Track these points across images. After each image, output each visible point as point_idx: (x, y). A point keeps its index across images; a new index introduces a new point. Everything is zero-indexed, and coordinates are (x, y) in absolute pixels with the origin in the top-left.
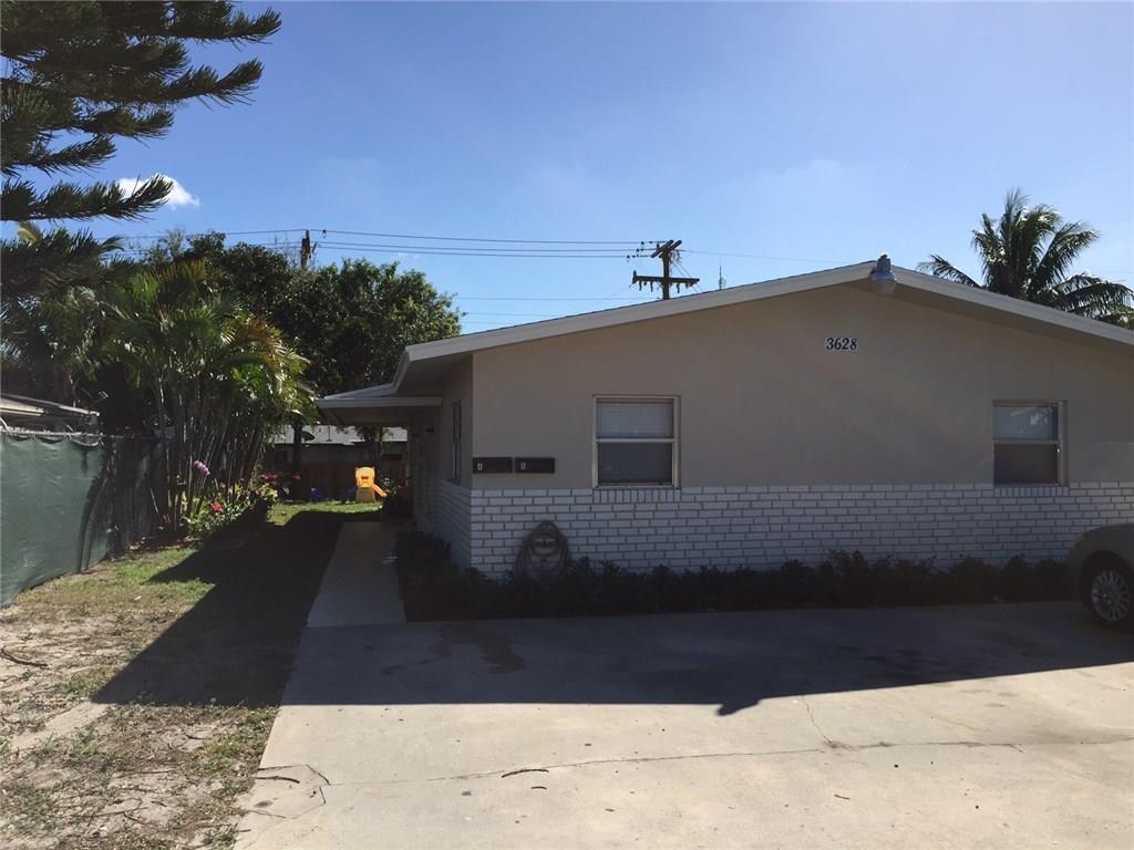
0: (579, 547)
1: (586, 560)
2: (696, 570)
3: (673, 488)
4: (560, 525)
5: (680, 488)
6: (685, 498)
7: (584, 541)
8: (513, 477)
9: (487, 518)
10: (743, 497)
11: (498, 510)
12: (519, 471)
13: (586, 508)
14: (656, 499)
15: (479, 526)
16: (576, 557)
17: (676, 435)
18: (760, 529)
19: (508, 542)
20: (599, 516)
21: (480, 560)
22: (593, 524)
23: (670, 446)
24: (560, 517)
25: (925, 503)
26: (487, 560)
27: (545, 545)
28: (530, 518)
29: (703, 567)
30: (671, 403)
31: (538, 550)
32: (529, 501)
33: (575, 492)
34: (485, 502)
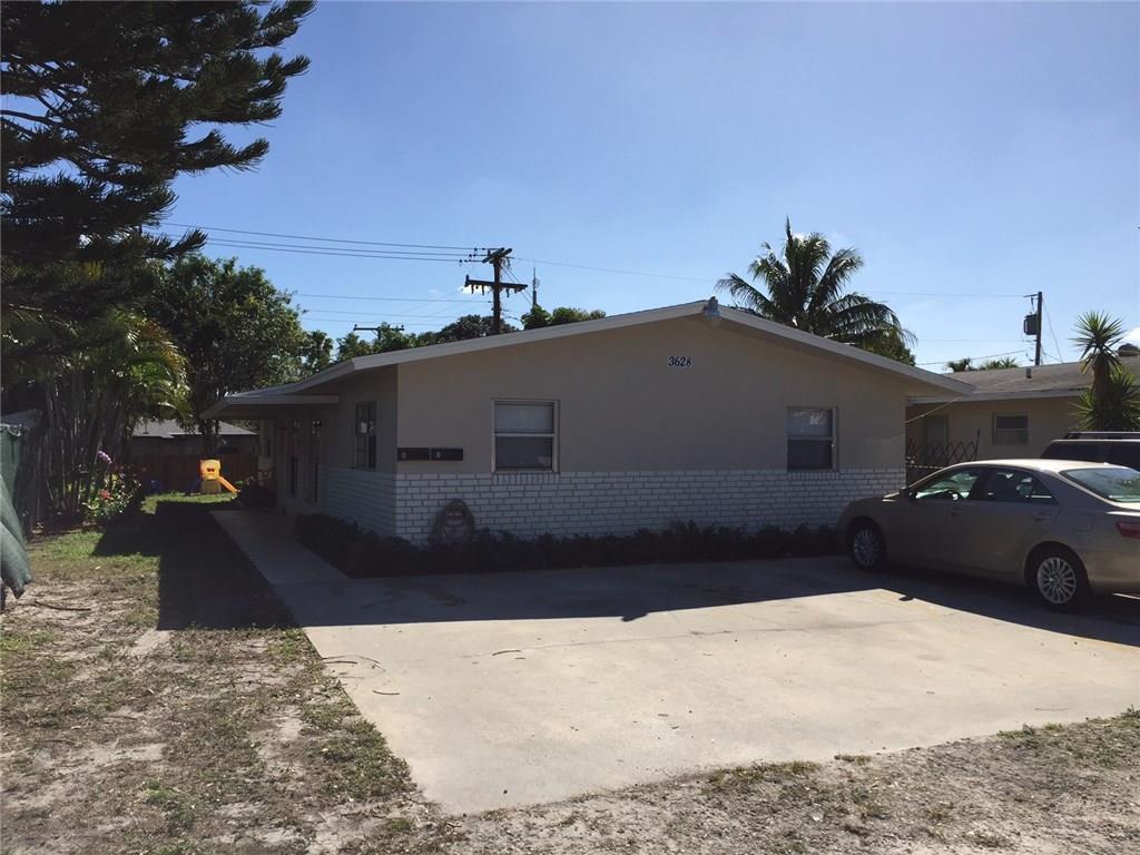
0: (482, 519)
1: (487, 530)
2: (572, 537)
3: (553, 473)
4: (468, 502)
5: (559, 473)
6: (563, 481)
7: (484, 515)
8: (430, 464)
9: (409, 497)
10: (607, 480)
11: (417, 490)
12: (434, 458)
13: (487, 489)
14: (541, 481)
15: (403, 504)
16: (479, 527)
17: (556, 431)
18: (618, 504)
19: (425, 517)
20: (497, 495)
21: (403, 530)
22: (492, 502)
23: (551, 439)
24: (466, 496)
25: (739, 484)
26: (409, 530)
27: (454, 518)
28: (442, 496)
29: (576, 535)
30: (552, 405)
31: (450, 522)
32: (442, 483)
33: (478, 476)
34: (407, 484)
